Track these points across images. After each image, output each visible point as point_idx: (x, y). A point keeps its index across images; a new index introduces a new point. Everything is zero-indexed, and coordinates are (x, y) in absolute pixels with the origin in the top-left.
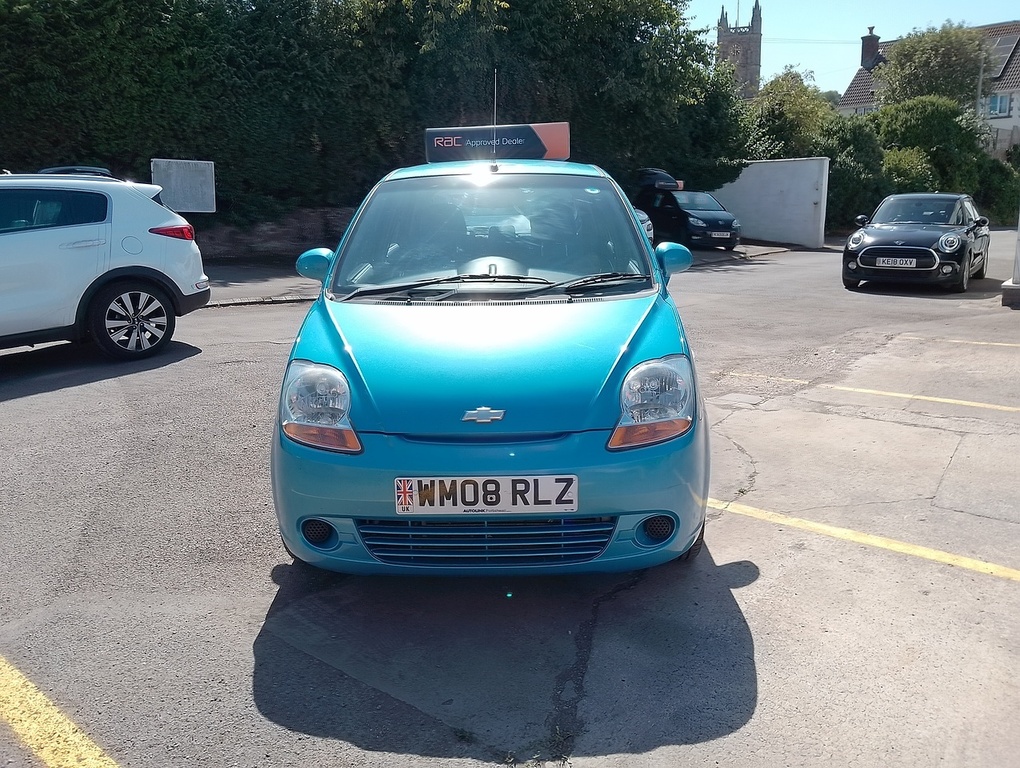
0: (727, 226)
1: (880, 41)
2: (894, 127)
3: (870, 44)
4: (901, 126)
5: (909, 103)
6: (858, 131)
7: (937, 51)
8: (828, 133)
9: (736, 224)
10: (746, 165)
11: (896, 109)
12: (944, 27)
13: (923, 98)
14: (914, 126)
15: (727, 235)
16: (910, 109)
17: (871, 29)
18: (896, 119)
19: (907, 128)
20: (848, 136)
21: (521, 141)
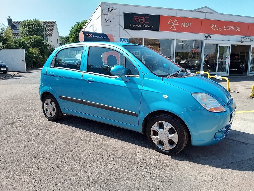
0: (5, 67)
1: (12, 20)
2: (28, 42)
3: (10, 21)
4: (30, 42)
5: (30, 37)
6: (23, 42)
9: (7, 66)
11: (27, 38)
12: (34, 20)
13: (34, 36)
14: (33, 42)
15: (5, 69)
16: (31, 39)
17: (10, 17)
18: (28, 40)
20: (21, 44)
21: (105, 38)
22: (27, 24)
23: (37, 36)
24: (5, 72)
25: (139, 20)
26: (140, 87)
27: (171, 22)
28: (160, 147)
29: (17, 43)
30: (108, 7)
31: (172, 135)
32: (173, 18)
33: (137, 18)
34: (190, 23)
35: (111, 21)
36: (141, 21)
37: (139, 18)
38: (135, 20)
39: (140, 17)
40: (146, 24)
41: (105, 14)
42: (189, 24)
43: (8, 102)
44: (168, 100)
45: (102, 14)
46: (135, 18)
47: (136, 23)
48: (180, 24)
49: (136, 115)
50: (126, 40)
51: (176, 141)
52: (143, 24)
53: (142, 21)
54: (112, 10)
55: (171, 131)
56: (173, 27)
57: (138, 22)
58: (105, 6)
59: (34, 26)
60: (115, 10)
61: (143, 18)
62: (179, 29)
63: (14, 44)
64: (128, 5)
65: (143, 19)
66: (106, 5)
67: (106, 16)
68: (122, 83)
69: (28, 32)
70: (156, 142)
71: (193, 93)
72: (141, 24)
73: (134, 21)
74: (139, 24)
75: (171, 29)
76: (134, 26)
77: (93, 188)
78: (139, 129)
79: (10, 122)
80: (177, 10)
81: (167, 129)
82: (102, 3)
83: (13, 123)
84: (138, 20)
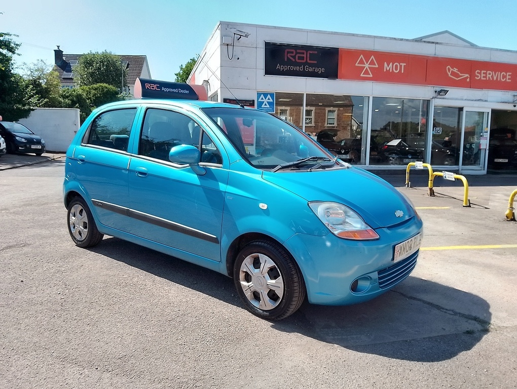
0: (38, 142)
1: (63, 53)
2: (89, 96)
3: (58, 54)
4: (93, 96)
5: (95, 86)
6: (79, 97)
7: (103, 64)
8: (64, 97)
9: (43, 141)
10: (33, 110)
11: (89, 88)
12: (103, 53)
13: (101, 84)
14: (99, 97)
15: (39, 147)
16: (96, 89)
17: (58, 47)
18: (90, 93)
19: (96, 97)
21: (187, 92)
22: (88, 61)
23: (107, 85)
24: (39, 152)
25: (297, 57)
26: (222, 187)
27: (361, 62)
28: (255, 303)
29: (67, 97)
30: (234, 31)
31: (273, 281)
32: (367, 54)
33: (292, 53)
34: (403, 65)
35: (238, 59)
36: (300, 58)
37: (297, 53)
38: (287, 56)
39: (298, 51)
40: (311, 65)
41: (228, 45)
42: (401, 66)
43: (20, 209)
44: (266, 212)
45: (222, 44)
46: (288, 52)
47: (289, 63)
48: (381, 66)
49: (216, 241)
50: (269, 96)
51: (280, 293)
52: (304, 64)
53: (302, 58)
54: (240, 37)
55: (273, 273)
56: (367, 72)
57: (294, 60)
58: (228, 29)
59: (103, 65)
60: (246, 36)
61: (303, 53)
62: (380, 76)
63: (61, 99)
64: (275, 27)
65: (305, 56)
66: (230, 26)
67: (230, 48)
68: (193, 178)
69: (91, 76)
70: (248, 295)
71: (312, 202)
72: (299, 65)
73: (286, 59)
74: (296, 64)
75: (362, 75)
76: (286, 68)
77: (97, 369)
78: (222, 269)
79: (4, 245)
80: (375, 37)
81: (266, 269)
82: (221, 23)
83: (10, 247)
84: (294, 57)
